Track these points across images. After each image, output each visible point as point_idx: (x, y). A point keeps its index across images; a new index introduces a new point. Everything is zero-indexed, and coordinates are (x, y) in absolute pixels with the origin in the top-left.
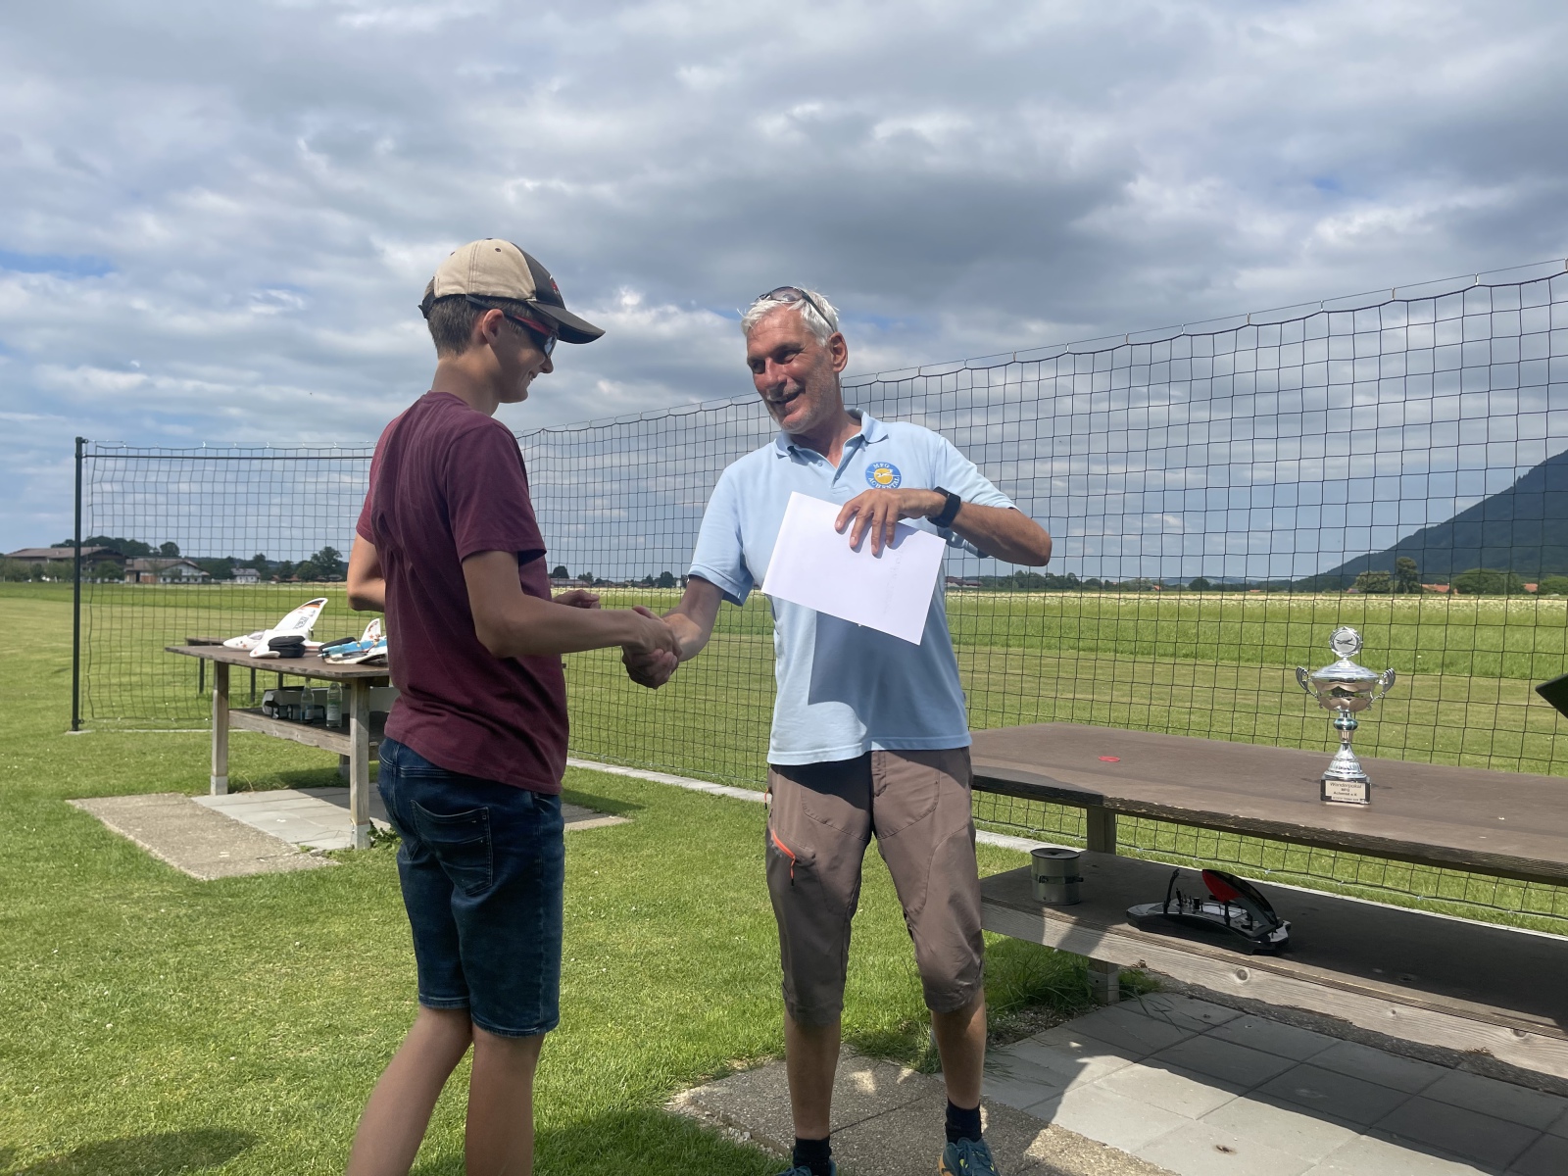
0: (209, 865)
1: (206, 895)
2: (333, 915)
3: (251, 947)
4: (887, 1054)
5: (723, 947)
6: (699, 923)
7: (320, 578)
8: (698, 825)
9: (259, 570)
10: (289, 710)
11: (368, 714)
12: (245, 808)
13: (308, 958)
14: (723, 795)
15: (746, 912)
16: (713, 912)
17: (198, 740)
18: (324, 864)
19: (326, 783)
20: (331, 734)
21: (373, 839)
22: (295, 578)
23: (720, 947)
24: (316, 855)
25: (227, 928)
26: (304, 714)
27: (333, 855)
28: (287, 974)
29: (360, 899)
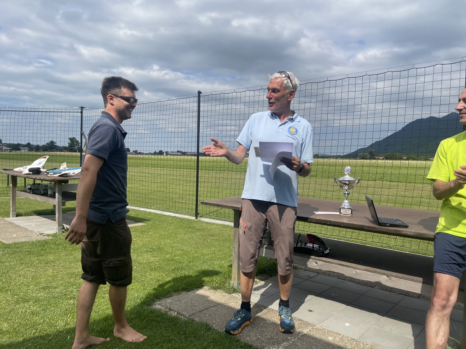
0: (10, 239)
1: (8, 248)
2: (49, 254)
3: (22, 263)
4: (218, 289)
5: (172, 260)
6: (165, 253)
7: (49, 150)
8: (167, 225)
9: (29, 148)
10: (36, 191)
11: (61, 192)
12: (21, 221)
13: (41, 266)
14: (175, 216)
15: (180, 250)
16: (170, 250)
17: (7, 200)
18: (47, 238)
19: (49, 214)
20: (50, 198)
21: (63, 230)
22: (41, 150)
23: (171, 260)
24: (45, 235)
25: (15, 258)
26: (41, 192)
27: (50, 236)
28: (34, 271)
29: (59, 249)
